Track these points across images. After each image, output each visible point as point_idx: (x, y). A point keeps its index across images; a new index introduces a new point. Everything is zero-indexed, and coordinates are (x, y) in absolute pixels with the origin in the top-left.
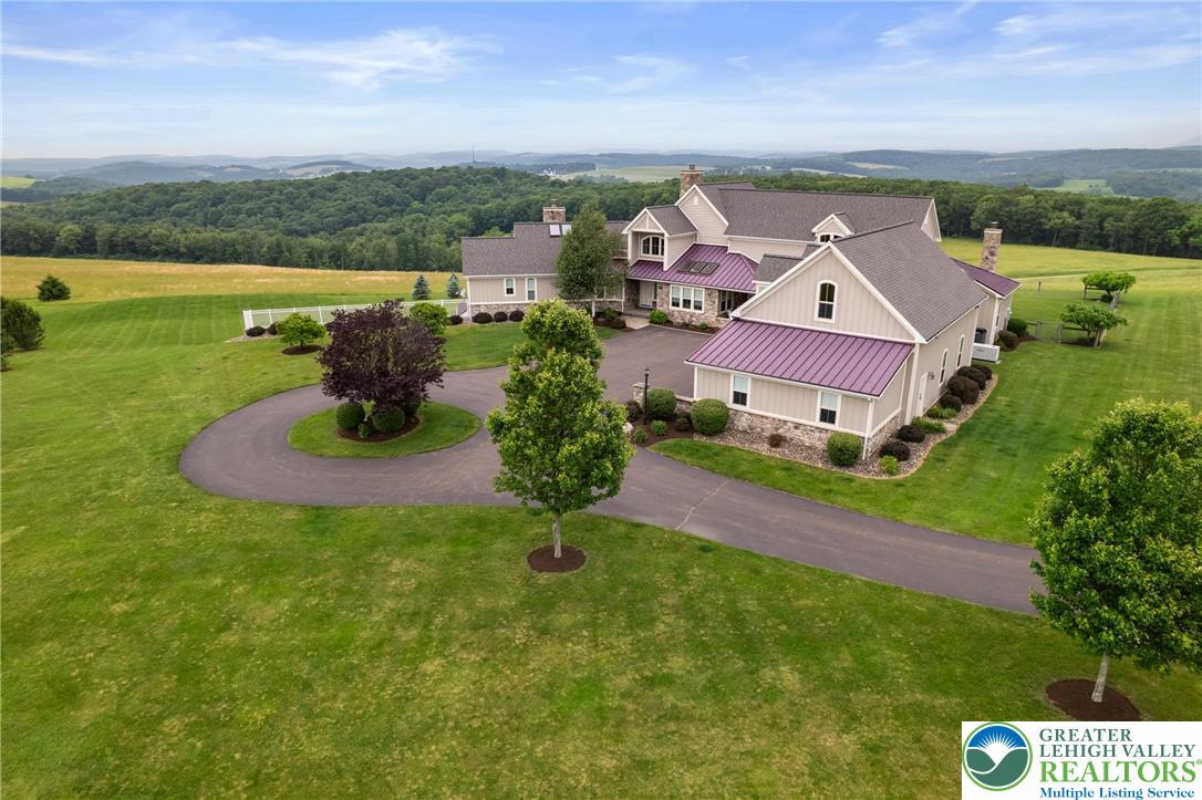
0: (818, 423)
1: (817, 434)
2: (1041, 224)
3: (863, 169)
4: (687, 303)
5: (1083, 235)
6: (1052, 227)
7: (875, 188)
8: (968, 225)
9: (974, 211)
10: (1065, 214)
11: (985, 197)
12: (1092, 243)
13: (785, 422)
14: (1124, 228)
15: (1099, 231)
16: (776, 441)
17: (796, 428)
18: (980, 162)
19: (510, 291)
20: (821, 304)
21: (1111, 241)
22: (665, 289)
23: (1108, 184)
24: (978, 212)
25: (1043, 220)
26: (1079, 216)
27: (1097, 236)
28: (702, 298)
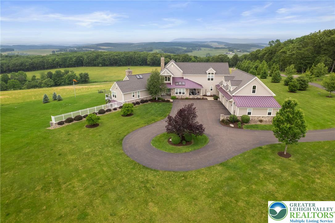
0: (267, 116)
1: (267, 118)
3: (103, 48)
4: (180, 93)
7: (120, 54)
8: (146, 62)
9: (147, 59)
10: (168, 59)
11: (149, 55)
13: (260, 117)
16: (261, 121)
17: (262, 117)
18: (132, 45)
19: (134, 96)
20: (253, 90)
22: (173, 90)
23: (162, 50)
24: (148, 59)
28: (185, 91)
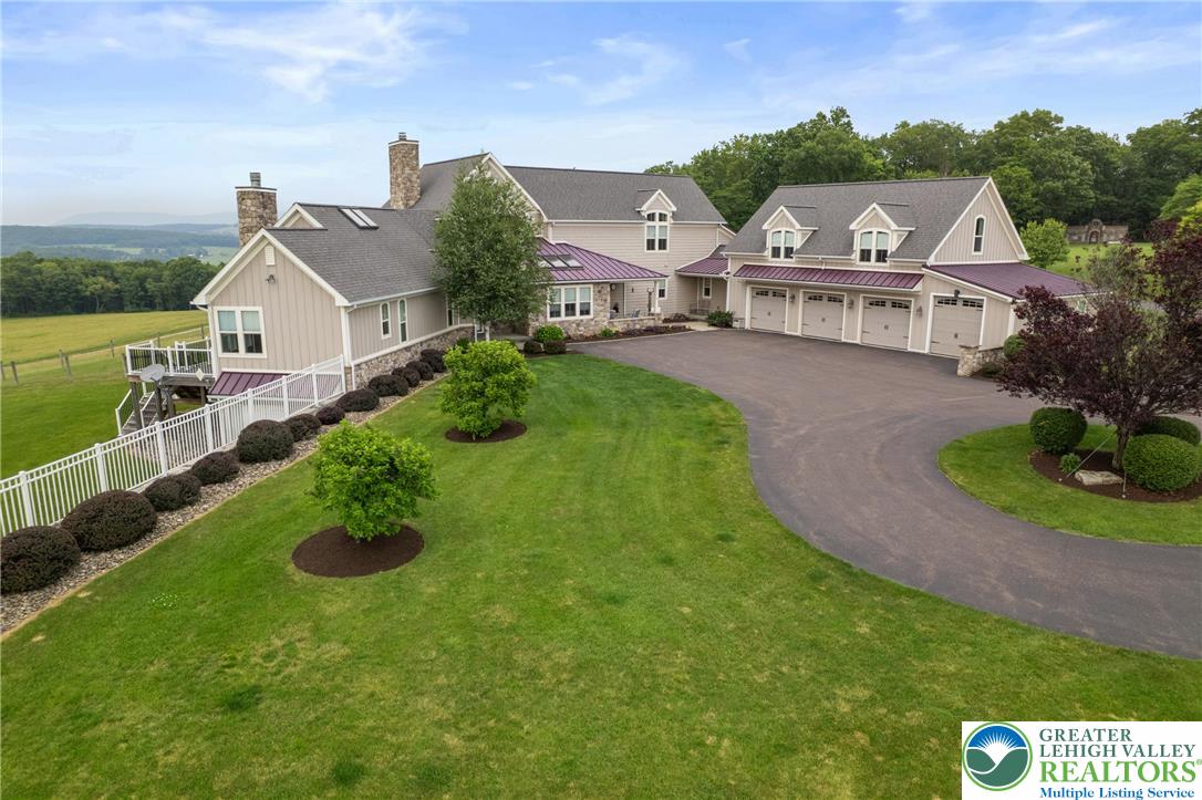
2: (77, 291)
4: (570, 309)
5: (127, 297)
6: (93, 294)
12: (138, 305)
14: (166, 287)
15: (142, 293)
19: (386, 327)
20: (976, 239)
21: (158, 300)
25: (80, 287)
26: (116, 280)
27: (141, 298)
28: (591, 297)
